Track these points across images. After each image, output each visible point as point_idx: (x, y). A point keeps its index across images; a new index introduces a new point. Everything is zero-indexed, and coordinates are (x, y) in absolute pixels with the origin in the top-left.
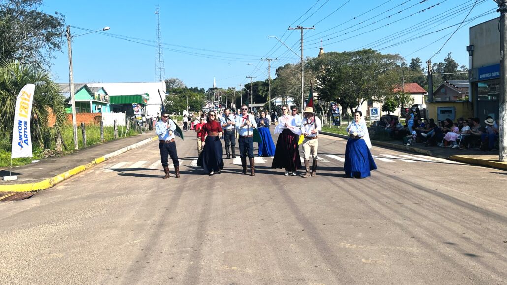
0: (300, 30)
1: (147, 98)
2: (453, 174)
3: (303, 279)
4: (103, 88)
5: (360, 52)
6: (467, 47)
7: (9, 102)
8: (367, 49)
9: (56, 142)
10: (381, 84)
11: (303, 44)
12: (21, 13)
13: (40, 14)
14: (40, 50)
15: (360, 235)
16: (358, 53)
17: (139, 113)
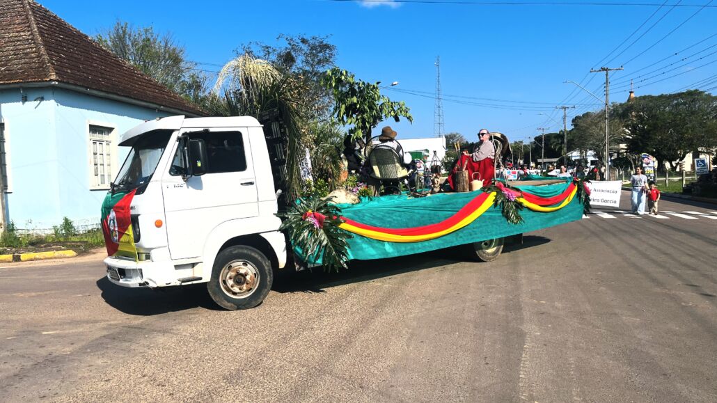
0: (605, 72)
1: (427, 154)
3: (616, 314)
5: (683, 93)
8: (693, 89)
10: (710, 132)
12: (314, 75)
16: (680, 95)
17: (421, 169)
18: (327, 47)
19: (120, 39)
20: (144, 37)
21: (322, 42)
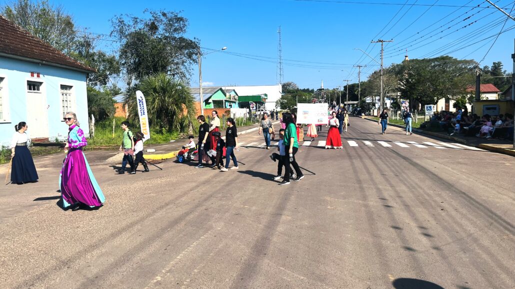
0: (381, 43)
1: (266, 97)
2: (465, 158)
4: (234, 90)
5: (438, 58)
6: (512, 55)
7: (157, 101)
8: (445, 56)
9: (189, 128)
10: (455, 85)
11: (383, 54)
12: (173, 39)
13: (184, 39)
14: (184, 64)
15: (342, 193)
16: (436, 59)
17: (253, 108)
18: (181, 19)
19: (23, 10)
20: (41, 7)
21: (176, 16)
